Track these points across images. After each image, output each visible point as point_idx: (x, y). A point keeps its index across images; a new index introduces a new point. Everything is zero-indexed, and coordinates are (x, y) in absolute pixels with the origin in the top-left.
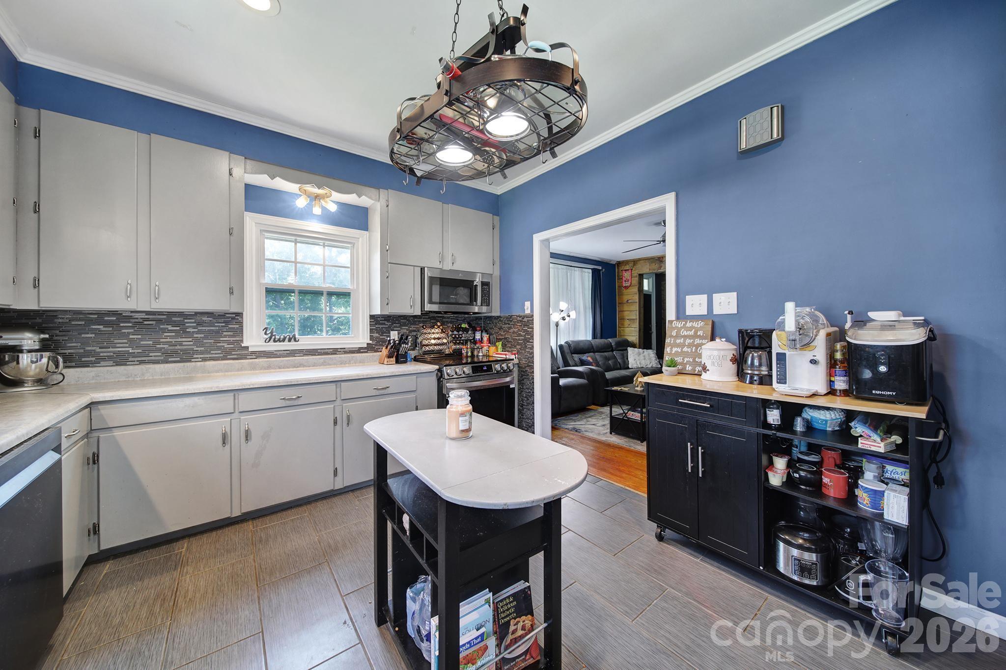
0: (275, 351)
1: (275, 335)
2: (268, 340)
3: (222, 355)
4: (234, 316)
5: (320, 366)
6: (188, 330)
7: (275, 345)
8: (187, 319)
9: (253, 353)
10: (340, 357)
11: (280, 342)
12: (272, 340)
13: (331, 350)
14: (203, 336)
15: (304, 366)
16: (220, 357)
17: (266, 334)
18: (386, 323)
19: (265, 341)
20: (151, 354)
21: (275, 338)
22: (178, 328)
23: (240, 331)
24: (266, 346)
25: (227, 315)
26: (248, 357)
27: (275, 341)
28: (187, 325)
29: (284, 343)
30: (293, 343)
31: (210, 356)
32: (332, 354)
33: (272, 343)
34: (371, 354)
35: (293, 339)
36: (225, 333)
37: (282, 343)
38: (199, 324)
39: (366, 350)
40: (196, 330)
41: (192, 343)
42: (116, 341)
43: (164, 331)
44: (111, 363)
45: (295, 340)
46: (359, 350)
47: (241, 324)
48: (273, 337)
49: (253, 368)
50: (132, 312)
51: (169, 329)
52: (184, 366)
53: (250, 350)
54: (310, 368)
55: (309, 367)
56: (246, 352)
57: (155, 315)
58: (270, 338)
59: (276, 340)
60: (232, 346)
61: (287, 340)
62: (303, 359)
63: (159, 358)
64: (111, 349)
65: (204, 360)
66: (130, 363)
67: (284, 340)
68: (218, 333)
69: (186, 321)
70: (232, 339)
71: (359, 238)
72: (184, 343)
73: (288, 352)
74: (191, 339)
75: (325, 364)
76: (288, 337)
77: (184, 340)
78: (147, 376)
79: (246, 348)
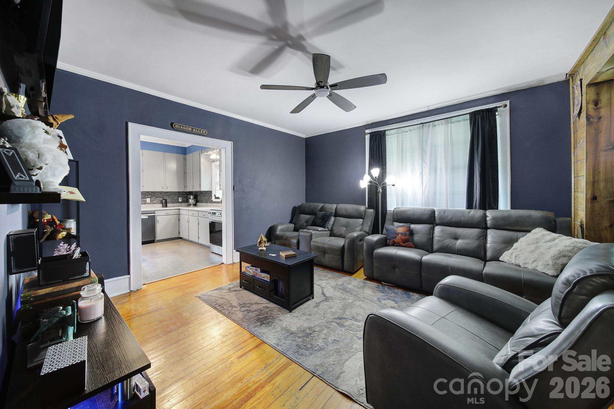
79: (212, 200)
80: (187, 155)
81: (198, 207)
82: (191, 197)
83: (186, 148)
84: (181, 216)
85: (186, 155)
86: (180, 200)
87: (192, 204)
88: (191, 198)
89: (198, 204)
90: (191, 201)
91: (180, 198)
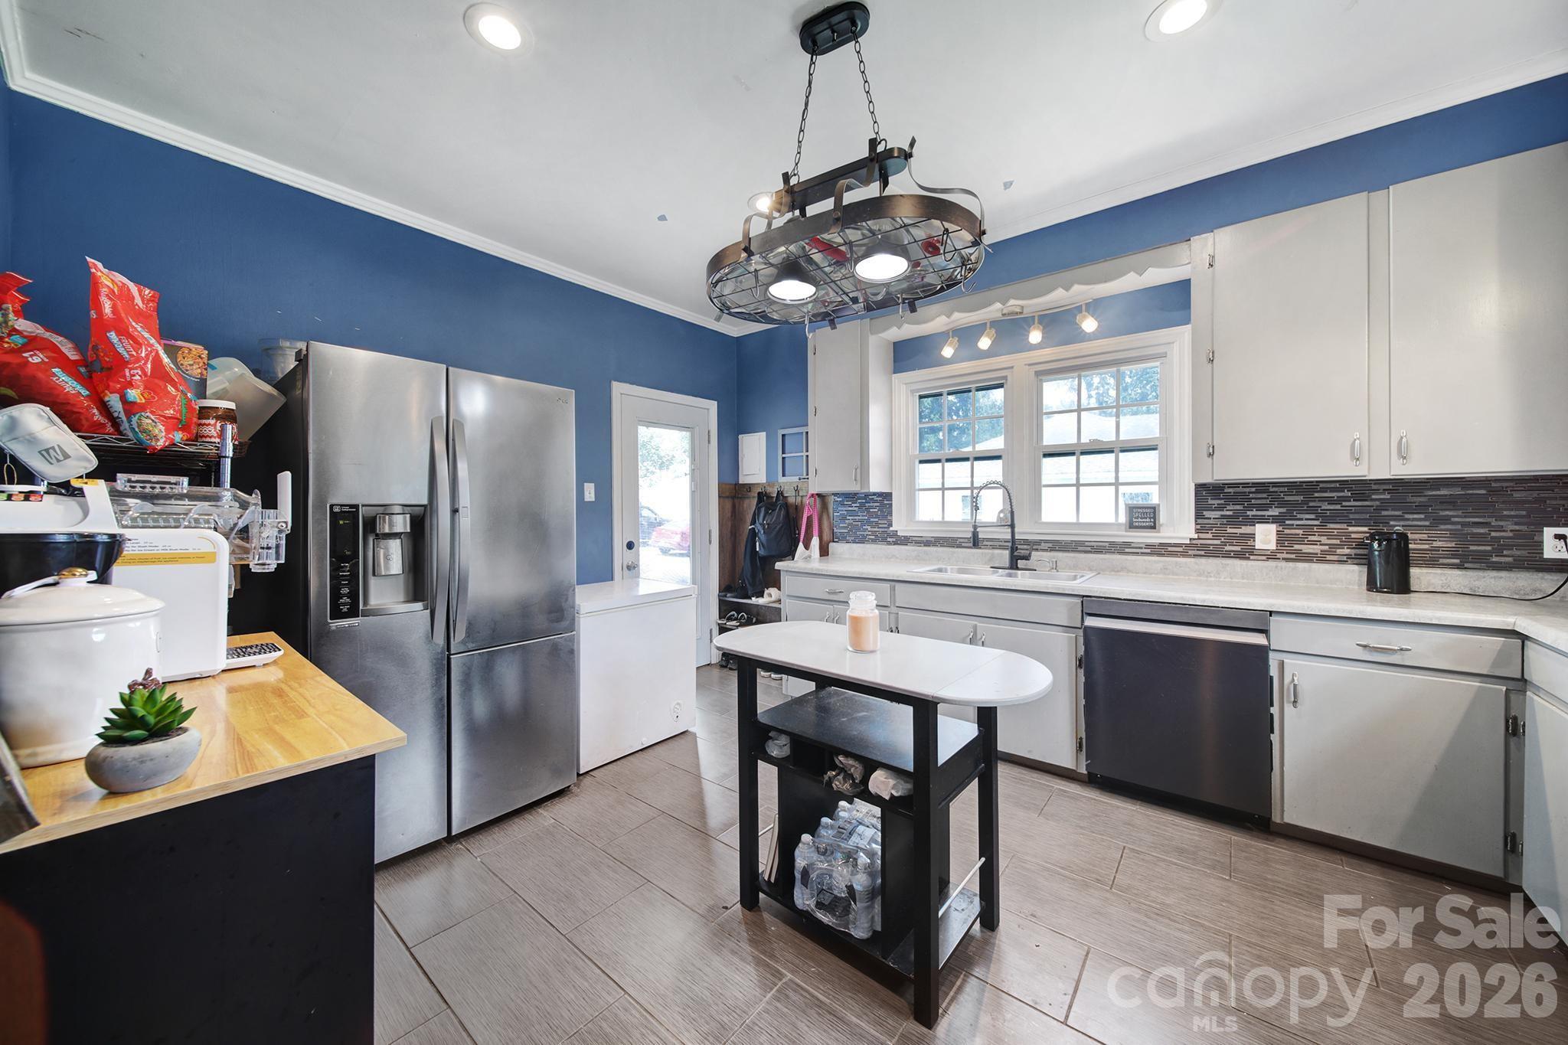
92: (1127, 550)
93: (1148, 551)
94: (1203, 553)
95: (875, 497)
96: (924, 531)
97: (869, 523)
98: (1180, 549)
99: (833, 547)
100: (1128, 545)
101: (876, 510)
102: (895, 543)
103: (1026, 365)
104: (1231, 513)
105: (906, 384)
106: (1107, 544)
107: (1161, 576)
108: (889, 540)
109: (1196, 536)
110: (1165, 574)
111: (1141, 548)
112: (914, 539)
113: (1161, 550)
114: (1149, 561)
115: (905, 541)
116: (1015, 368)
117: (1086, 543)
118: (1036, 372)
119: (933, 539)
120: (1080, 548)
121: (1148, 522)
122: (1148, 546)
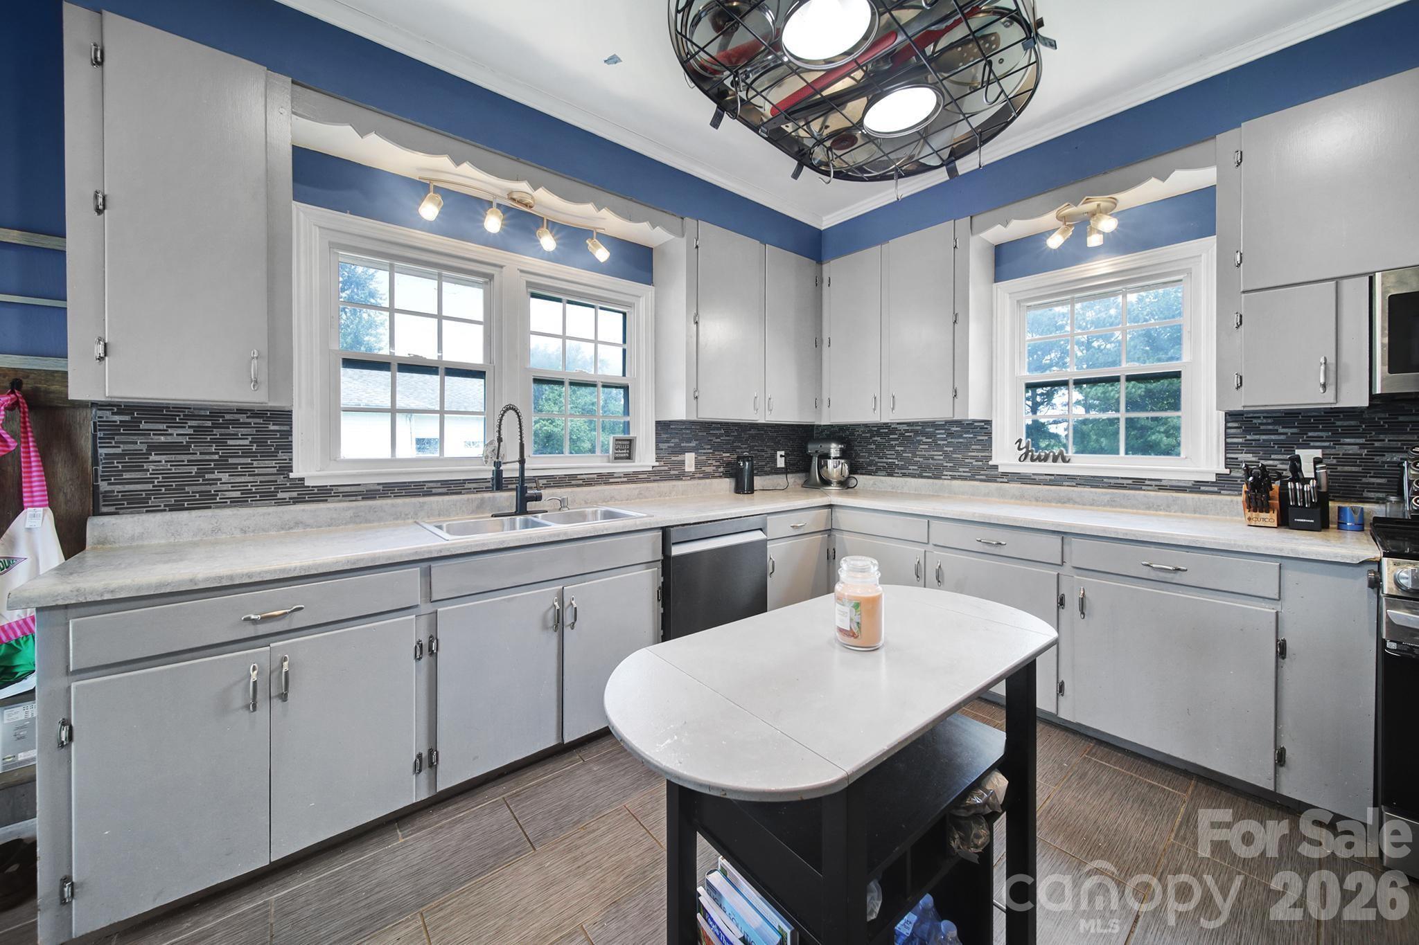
0: (1033, 474)
1: (1032, 451)
2: (1024, 456)
3: (970, 474)
4: (983, 424)
5: (1104, 506)
6: (939, 442)
7: (1032, 466)
8: (939, 430)
9: (1005, 474)
10: (1145, 496)
11: (1040, 461)
12: (1029, 457)
13: (1130, 482)
14: (952, 449)
15: (1075, 503)
16: (969, 477)
17: (1019, 449)
18: (1281, 430)
19: (1020, 460)
20: (910, 467)
21: (1032, 456)
22: (931, 440)
23: (987, 445)
24: (1020, 465)
25: (976, 424)
26: (998, 479)
27: (1032, 460)
28: (938, 436)
29: (1045, 463)
30: (1060, 463)
31: (959, 474)
32: (1130, 489)
33: (1028, 462)
34: (1229, 498)
35: (1060, 459)
36: (973, 447)
37: (1043, 463)
38: (950, 435)
39: (1216, 489)
40: (945, 442)
41: (942, 457)
42: (887, 452)
43: (919, 442)
44: (885, 473)
45: (1064, 460)
46: (1197, 487)
47: (989, 434)
48: (1030, 454)
49: (1003, 495)
50: (898, 424)
51: (924, 441)
52: (933, 483)
53: (1001, 470)
54: (1085, 507)
55: (1084, 505)
56: (996, 472)
57: (912, 426)
58: (1026, 454)
59: (1035, 457)
60: (981, 463)
61: (1051, 459)
62: (1073, 491)
63: (915, 472)
64: (885, 460)
65: (953, 478)
66: (896, 475)
67: (1046, 459)
68: (967, 447)
69: (937, 432)
70: (980, 454)
71: (1201, 256)
72: (935, 457)
73: (1053, 477)
74: (941, 453)
75: (1113, 503)
76: (1051, 454)
77: (936, 453)
78: (906, 490)
79: (996, 467)
80: (825, 267)
81: (856, 494)
82: (830, 449)
83: (820, 232)
84: (837, 535)
85: (822, 264)
86: (781, 463)
87: (834, 481)
88: (833, 455)
89: (862, 480)
90: (835, 468)
91: (779, 453)
92: (611, 480)
93: (625, 479)
94: (658, 478)
95: (243, 418)
96: (362, 475)
97: (223, 465)
98: (645, 476)
99: (96, 527)
100: (611, 475)
101: (246, 442)
102: (296, 501)
103: (518, 269)
104: (673, 445)
105: (320, 227)
106: (595, 476)
107: (637, 500)
108: (280, 495)
109: (657, 464)
110: (640, 498)
111: (620, 477)
112: (341, 489)
113: (632, 478)
114: (630, 489)
115: (323, 494)
116: (504, 268)
117: (578, 476)
118: (527, 282)
119: (380, 487)
120: (573, 482)
121: (624, 453)
122: (626, 475)
